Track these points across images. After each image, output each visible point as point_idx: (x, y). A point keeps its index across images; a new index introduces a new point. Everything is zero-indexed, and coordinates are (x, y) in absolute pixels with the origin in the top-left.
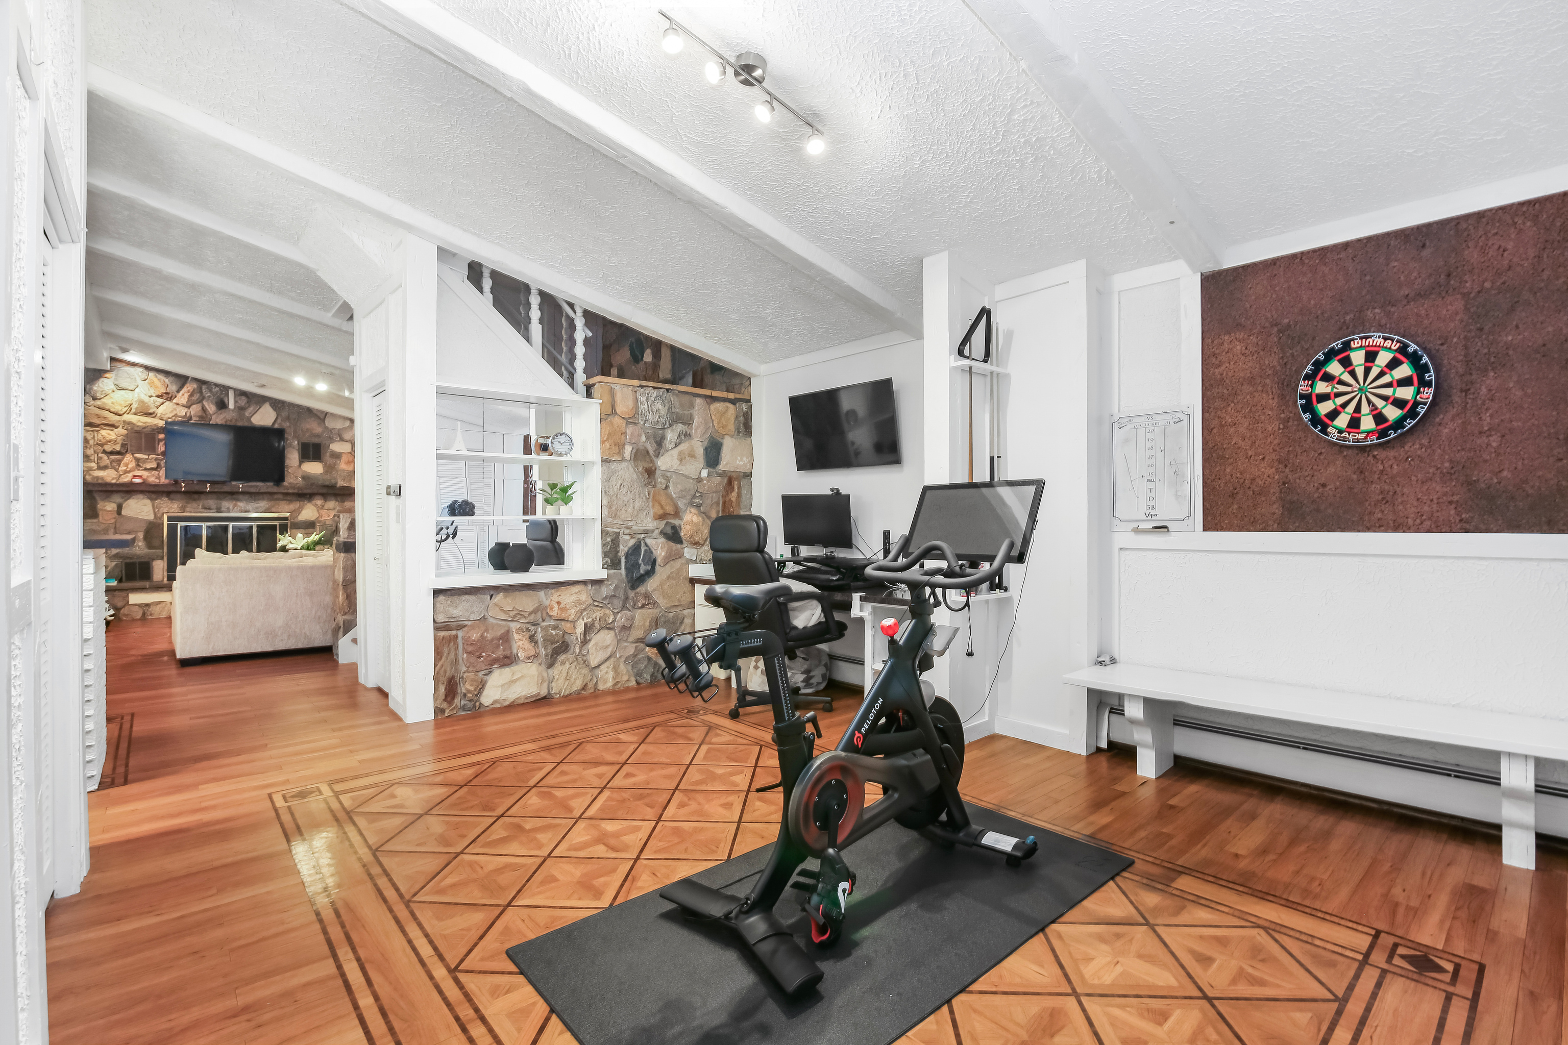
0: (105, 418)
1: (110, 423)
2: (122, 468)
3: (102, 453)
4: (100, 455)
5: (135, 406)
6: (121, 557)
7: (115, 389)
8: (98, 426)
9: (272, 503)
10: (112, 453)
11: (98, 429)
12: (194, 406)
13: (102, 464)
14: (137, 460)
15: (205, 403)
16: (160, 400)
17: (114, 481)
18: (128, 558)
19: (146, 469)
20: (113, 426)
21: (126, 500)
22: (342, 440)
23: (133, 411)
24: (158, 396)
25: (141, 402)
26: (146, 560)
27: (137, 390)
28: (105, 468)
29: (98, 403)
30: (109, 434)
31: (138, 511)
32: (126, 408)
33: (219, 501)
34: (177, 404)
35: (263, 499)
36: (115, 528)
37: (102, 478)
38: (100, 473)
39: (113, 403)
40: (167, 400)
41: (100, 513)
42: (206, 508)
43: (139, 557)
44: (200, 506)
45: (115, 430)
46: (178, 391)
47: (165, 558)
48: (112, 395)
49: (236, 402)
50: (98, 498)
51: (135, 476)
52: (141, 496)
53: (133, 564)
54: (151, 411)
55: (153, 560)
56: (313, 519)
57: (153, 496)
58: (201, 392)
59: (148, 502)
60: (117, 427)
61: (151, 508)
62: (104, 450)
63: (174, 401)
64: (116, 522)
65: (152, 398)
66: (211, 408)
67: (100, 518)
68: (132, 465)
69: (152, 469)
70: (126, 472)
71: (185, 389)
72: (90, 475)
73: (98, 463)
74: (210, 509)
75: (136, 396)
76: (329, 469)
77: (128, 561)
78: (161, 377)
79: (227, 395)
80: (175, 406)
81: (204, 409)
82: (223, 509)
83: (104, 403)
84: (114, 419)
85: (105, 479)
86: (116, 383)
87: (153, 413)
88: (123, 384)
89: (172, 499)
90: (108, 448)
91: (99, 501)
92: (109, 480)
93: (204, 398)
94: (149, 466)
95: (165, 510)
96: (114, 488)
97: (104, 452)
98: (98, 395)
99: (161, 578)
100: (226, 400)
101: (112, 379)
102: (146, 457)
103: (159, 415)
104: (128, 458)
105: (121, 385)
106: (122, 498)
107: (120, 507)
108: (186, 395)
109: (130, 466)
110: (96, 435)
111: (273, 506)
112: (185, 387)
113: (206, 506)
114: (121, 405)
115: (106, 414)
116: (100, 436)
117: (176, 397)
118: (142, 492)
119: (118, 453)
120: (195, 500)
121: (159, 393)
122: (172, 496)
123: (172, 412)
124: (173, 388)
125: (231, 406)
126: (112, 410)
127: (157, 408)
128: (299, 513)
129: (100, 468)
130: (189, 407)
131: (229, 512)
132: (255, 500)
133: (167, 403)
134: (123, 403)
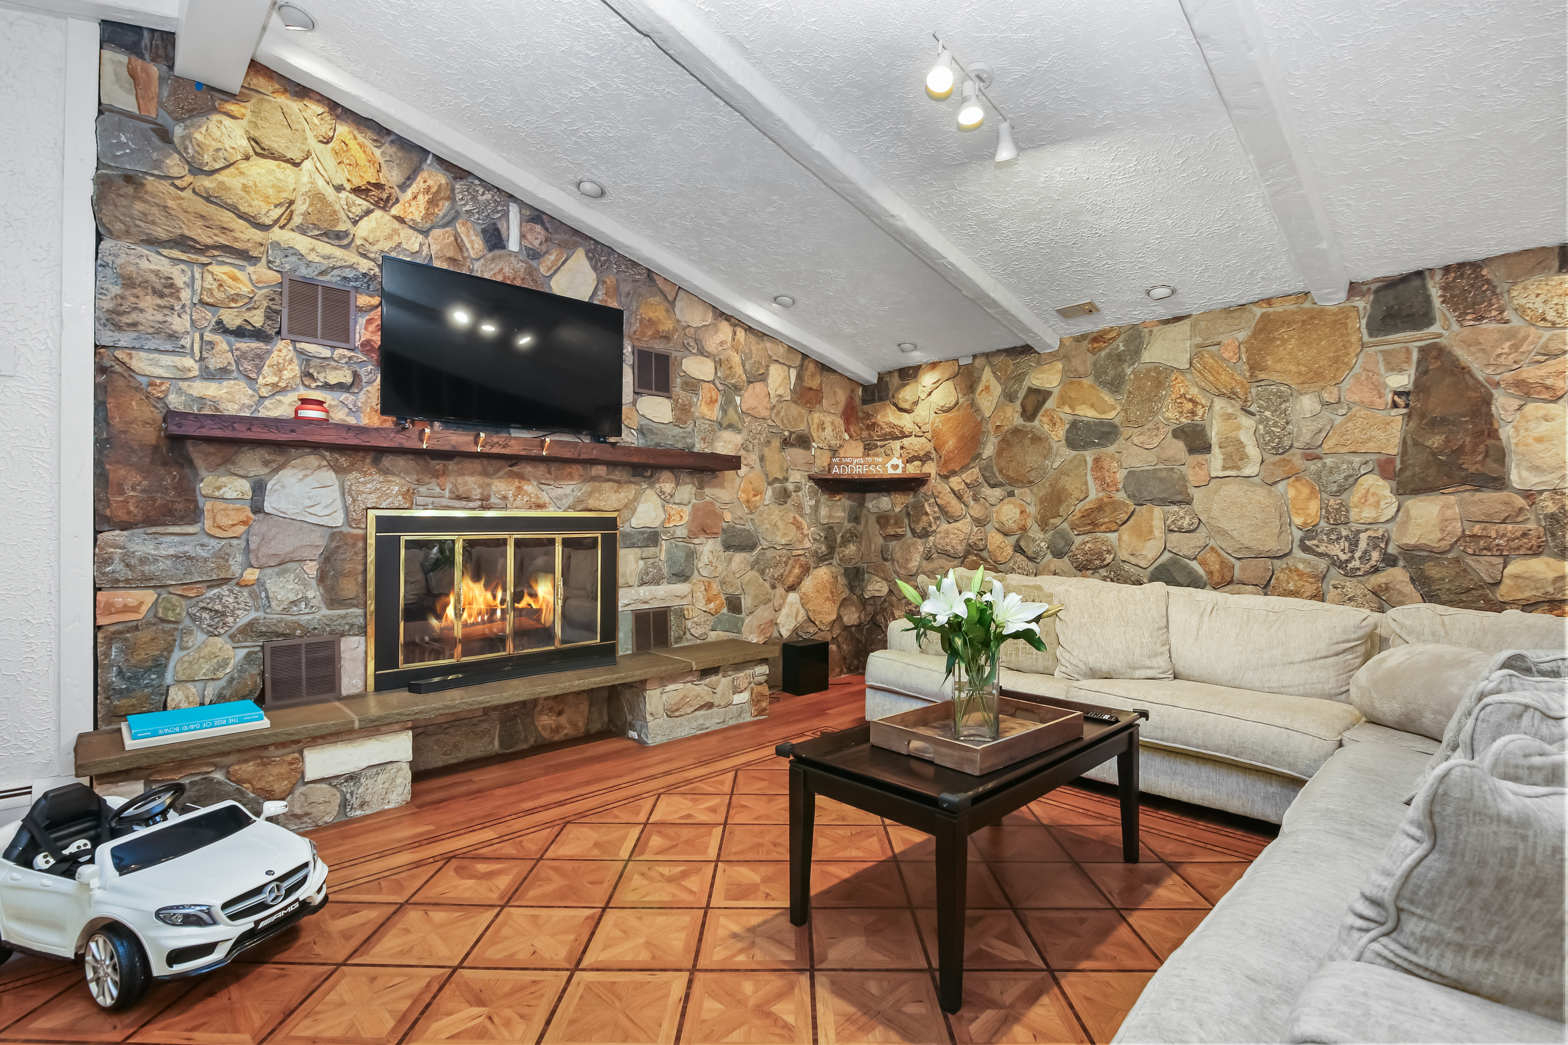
0: (224, 229)
1: (237, 245)
2: (268, 377)
3: (213, 331)
4: (208, 336)
5: (301, 207)
6: (262, 634)
7: (251, 152)
8: (204, 249)
9: (587, 487)
10: (239, 333)
11: (205, 260)
12: (437, 232)
13: (214, 363)
14: (306, 358)
15: (461, 229)
16: (361, 204)
17: (247, 413)
18: (279, 635)
19: (327, 386)
20: (245, 256)
21: (276, 471)
22: (702, 352)
23: (297, 220)
24: (357, 191)
25: (318, 198)
26: (326, 637)
27: (307, 165)
28: (222, 374)
29: (207, 183)
30: (235, 279)
31: (308, 502)
32: (279, 211)
33: (487, 480)
34: (400, 220)
35: (571, 477)
36: (247, 550)
37: (215, 403)
38: (210, 390)
39: (245, 187)
40: (376, 204)
41: (208, 506)
42: (459, 498)
43: (307, 631)
44: (447, 493)
45: (250, 269)
46: (403, 187)
47: (371, 630)
48: (243, 165)
49: (523, 236)
50: (199, 462)
51: (305, 401)
52: (312, 460)
53: (294, 649)
54: (341, 227)
55: (343, 635)
56: (656, 524)
57: (343, 461)
58: (452, 198)
59: (329, 476)
60: (254, 260)
61: (337, 495)
62: (220, 322)
63: (395, 211)
64: (247, 532)
65: (343, 195)
66: (474, 244)
67: (208, 523)
68: (293, 371)
69: (340, 387)
70: (278, 390)
71: (418, 185)
72: (180, 391)
73: (202, 359)
74: (468, 499)
75: (305, 179)
76: (683, 412)
77: (280, 642)
78: (365, 139)
79: (506, 215)
80: (396, 225)
81: (459, 245)
82: (493, 500)
83: (222, 185)
84: (246, 235)
85: (222, 406)
86: (255, 134)
87: (346, 234)
88: (275, 140)
89: (386, 472)
90: (232, 319)
91: (203, 473)
92: (230, 409)
93: (457, 215)
94: (333, 378)
95: (371, 500)
96: (242, 433)
97: (221, 328)
98: (206, 158)
99: (361, 685)
100: (502, 226)
101: (244, 123)
102: (326, 352)
103: (359, 242)
104: (282, 350)
105: (266, 143)
106: (266, 463)
107: (259, 488)
108: (423, 200)
109: (286, 374)
110: (197, 276)
111: (590, 494)
112: (419, 179)
113: (462, 490)
114: (266, 198)
115: (227, 217)
116: (209, 278)
117: (397, 201)
118: (316, 447)
119: (258, 335)
120: (436, 475)
121: (357, 182)
122: (387, 461)
123: (389, 237)
124: (392, 176)
125: (513, 245)
126: (244, 208)
127: (355, 223)
128: (634, 511)
129: (208, 375)
130: (425, 233)
131: (505, 508)
132: (556, 479)
133: (378, 213)
134: (271, 192)
